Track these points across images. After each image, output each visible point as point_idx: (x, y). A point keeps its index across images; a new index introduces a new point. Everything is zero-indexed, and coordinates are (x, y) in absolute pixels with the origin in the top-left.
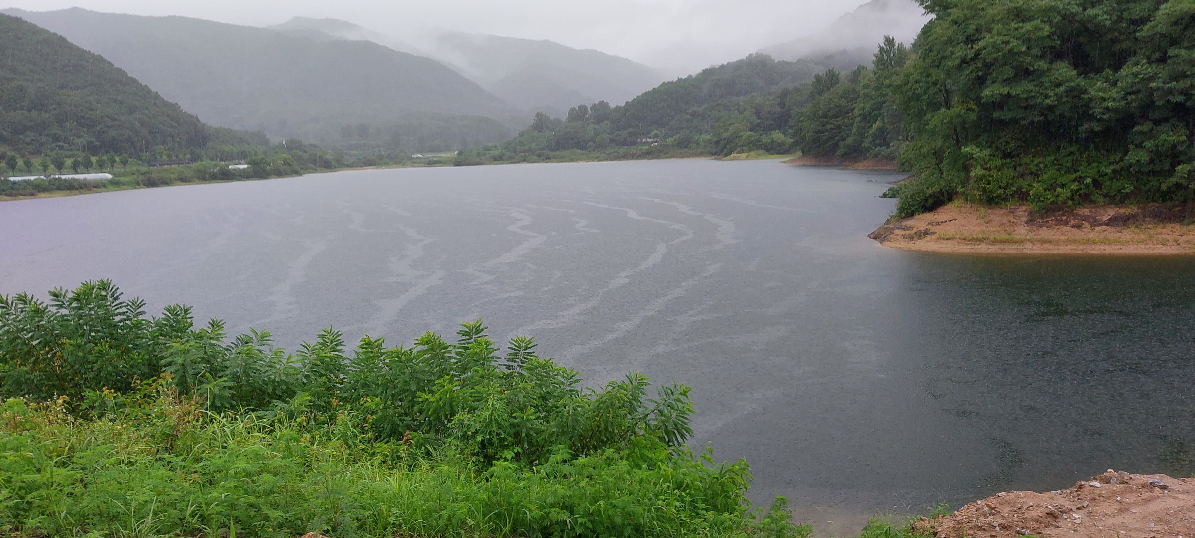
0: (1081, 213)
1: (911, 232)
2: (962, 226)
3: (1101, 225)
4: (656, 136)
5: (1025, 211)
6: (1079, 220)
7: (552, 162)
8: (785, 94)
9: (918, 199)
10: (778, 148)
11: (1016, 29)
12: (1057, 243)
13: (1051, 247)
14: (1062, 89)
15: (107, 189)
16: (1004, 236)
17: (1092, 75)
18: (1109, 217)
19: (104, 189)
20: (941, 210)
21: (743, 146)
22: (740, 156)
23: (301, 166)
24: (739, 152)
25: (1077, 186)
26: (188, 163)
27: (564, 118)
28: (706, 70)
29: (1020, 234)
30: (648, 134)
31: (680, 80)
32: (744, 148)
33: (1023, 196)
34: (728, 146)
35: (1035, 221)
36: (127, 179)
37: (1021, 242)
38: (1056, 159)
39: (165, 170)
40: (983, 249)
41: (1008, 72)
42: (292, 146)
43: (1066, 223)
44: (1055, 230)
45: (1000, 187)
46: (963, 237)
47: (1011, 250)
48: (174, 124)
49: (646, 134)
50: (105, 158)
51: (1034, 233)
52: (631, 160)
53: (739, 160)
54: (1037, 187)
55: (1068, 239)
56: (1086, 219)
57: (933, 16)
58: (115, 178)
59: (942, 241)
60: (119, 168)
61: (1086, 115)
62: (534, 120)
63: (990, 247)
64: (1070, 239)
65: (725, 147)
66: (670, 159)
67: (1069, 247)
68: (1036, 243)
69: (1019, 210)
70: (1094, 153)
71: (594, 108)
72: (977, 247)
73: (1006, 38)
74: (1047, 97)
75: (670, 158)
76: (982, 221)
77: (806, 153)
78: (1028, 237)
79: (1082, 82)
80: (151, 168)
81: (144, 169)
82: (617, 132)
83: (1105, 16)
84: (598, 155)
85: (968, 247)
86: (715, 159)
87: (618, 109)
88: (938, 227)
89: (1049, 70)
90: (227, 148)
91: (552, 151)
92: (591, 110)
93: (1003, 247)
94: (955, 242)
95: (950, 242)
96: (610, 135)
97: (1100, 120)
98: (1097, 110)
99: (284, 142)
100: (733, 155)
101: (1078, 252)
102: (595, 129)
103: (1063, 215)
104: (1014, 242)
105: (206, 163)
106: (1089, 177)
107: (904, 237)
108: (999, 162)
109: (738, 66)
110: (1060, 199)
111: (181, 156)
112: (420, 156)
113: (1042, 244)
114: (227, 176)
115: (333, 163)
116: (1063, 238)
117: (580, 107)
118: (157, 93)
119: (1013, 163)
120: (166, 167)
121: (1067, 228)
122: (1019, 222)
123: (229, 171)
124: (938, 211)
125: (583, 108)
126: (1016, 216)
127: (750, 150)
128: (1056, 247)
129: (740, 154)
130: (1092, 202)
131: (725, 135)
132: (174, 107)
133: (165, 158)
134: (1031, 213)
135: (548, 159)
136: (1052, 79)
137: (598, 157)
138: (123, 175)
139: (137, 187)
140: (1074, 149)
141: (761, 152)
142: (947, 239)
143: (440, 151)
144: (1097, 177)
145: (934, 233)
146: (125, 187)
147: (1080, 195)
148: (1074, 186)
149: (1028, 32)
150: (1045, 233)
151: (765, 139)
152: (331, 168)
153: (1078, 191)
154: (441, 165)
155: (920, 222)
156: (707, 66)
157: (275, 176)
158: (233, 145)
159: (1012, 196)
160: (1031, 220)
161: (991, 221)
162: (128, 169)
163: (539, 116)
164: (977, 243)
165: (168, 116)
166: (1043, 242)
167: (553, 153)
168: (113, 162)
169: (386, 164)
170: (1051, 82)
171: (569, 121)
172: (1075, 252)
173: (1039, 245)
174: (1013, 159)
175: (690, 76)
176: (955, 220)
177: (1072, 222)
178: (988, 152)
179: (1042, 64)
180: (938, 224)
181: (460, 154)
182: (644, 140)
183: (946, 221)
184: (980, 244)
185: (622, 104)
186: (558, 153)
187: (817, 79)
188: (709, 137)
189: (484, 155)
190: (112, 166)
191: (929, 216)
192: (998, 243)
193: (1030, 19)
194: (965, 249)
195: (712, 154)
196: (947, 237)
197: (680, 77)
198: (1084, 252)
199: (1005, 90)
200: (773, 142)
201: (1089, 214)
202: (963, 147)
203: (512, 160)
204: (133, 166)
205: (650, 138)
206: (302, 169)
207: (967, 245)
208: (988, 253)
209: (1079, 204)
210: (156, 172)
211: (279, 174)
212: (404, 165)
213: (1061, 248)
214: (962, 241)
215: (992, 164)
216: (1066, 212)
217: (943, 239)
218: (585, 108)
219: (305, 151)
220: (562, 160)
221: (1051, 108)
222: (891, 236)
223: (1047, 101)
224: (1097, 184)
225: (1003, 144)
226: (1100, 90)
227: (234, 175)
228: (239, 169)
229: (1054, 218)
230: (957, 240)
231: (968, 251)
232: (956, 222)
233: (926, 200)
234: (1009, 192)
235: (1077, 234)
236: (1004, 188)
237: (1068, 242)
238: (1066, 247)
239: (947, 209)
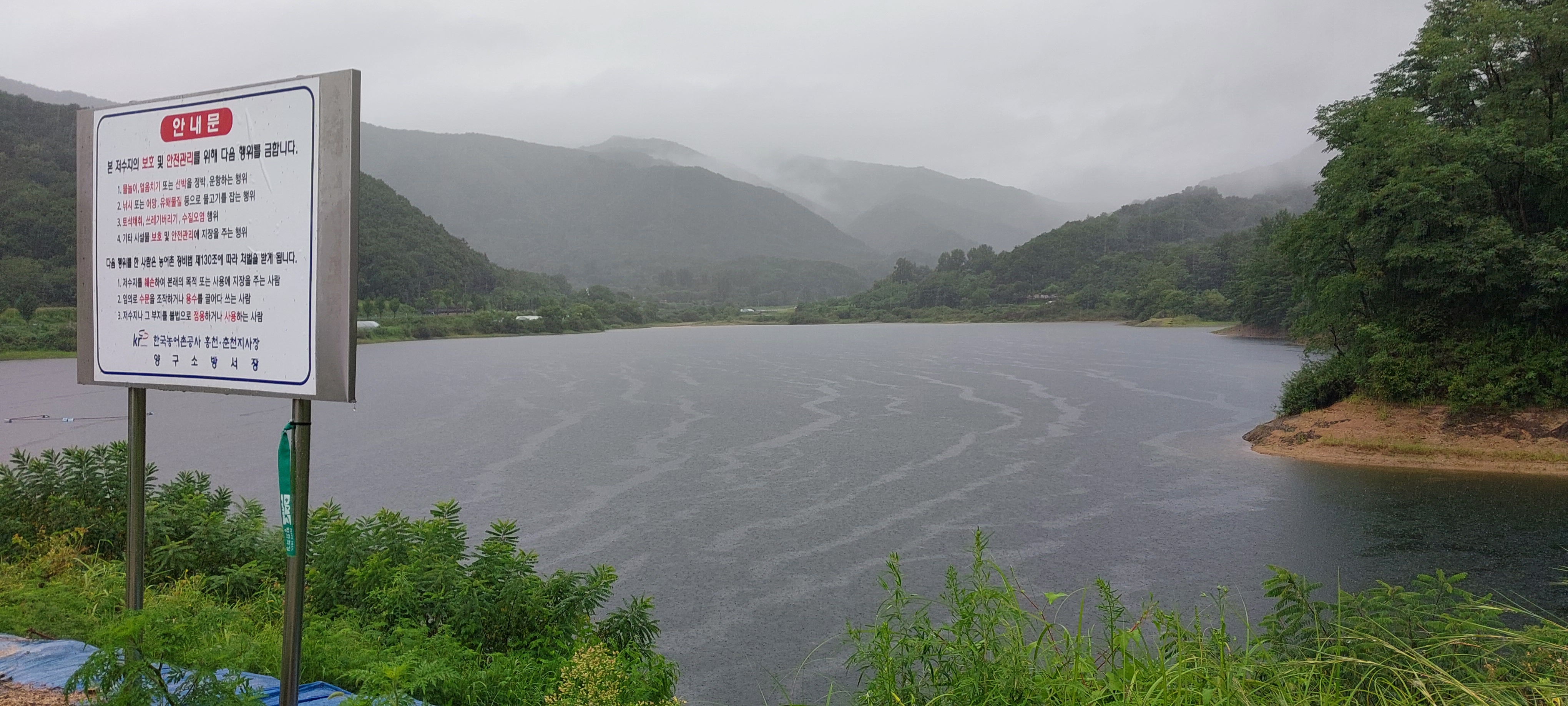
0: (1520, 418)
1: (1292, 434)
2: (1357, 429)
3: (1546, 436)
4: (1053, 291)
5: (1443, 413)
6: (1517, 427)
7: (913, 322)
8: (1228, 241)
9: (1306, 391)
10: (1215, 313)
11: (1429, 173)
12: (1479, 457)
13: (1471, 462)
14: (1492, 252)
15: (371, 339)
16: (1407, 444)
17: (1538, 235)
18: (1560, 425)
19: (368, 340)
20: (1335, 407)
21: (1166, 308)
22: (1161, 322)
23: (606, 320)
24: (1160, 317)
25: (1515, 381)
26: (469, 311)
27: (934, 265)
28: (1127, 206)
29: (1431, 444)
30: (1043, 288)
31: (1090, 219)
32: (1167, 311)
33: (1440, 393)
34: (1146, 308)
35: (1455, 426)
36: (396, 328)
37: (1431, 453)
38: (1488, 345)
39: (441, 319)
40: (1377, 460)
41: (1418, 227)
42: (598, 294)
43: (1499, 431)
44: (1481, 439)
45: (1409, 380)
46: (1354, 443)
47: (1413, 463)
48: (457, 263)
49: (1040, 288)
50: (373, 302)
51: (1450, 443)
52: (1015, 321)
53: (1160, 326)
54: (1459, 381)
55: (1496, 452)
56: (1525, 426)
57: (1337, 153)
58: (382, 327)
59: (1327, 448)
60: (388, 316)
61: (1528, 289)
62: (895, 267)
63: (1387, 458)
64: (1499, 452)
65: (1141, 309)
66: (1068, 323)
67: (1496, 464)
68: (1451, 456)
69: (1434, 411)
70: (1542, 339)
71: (973, 253)
72: (1369, 457)
73: (1413, 185)
74: (1472, 262)
75: (1069, 320)
76: (1384, 423)
77: (1246, 320)
78: (1441, 448)
79: (1520, 242)
80: (425, 316)
81: (417, 317)
82: (1000, 285)
83: (1555, 158)
84: (972, 315)
85: (1359, 457)
86: (1127, 324)
87: (1004, 255)
88: (1326, 429)
89: (1474, 227)
90: (516, 295)
91: (913, 307)
92: (969, 257)
93: (1404, 459)
94: (1341, 450)
95: (1335, 449)
96: (990, 290)
97: (1547, 295)
98: (1541, 280)
99: (587, 290)
100: (1152, 319)
101: (1507, 471)
102: (972, 280)
103: (1494, 420)
104: (1420, 453)
105: (490, 312)
106: (1532, 370)
107: (1283, 440)
108: (1411, 346)
109: (1170, 203)
110: (1490, 398)
111: (461, 303)
112: (750, 310)
113: (1458, 458)
114: (512, 329)
115: (643, 316)
116: (1489, 450)
117: (955, 253)
118: (441, 225)
119: (1431, 348)
120: (441, 315)
121: (1497, 438)
122: (1433, 427)
123: (516, 322)
124: (1332, 407)
125: (958, 254)
126: (1430, 419)
127: (1176, 314)
128: (1477, 462)
129: (1161, 319)
130: (1539, 404)
131: (1143, 293)
132: (459, 243)
133: (442, 304)
134: (1450, 417)
135: (908, 318)
136: (1480, 239)
137: (973, 317)
138: (391, 324)
139: (407, 338)
140: (1515, 331)
141: (1190, 317)
142: (1333, 445)
143: (776, 305)
144: (1544, 370)
145: (1319, 437)
146: (391, 338)
147: (1519, 394)
148: (1510, 382)
149: (1444, 177)
150: (1466, 443)
151: (1197, 300)
152: (641, 323)
153: (1516, 388)
154: (774, 322)
155: (1305, 422)
156: (1129, 202)
157: (571, 331)
158: (525, 291)
159: (1427, 392)
160: (1449, 426)
161: (1394, 423)
162: (399, 316)
163: (901, 262)
164: (1371, 453)
165: (451, 254)
166: (1461, 455)
167: (916, 311)
168: (381, 307)
169: (709, 320)
170: (1477, 242)
171: (939, 270)
172: (1503, 471)
173: (1455, 460)
174: (1431, 343)
175: (1104, 214)
176: (1349, 420)
177: (1507, 430)
178: (1394, 332)
179: (1464, 220)
180: (1326, 425)
181: (799, 309)
182: (1037, 296)
183: (1337, 422)
184: (1374, 454)
185: (1010, 250)
186: (921, 310)
187: (1263, 223)
188: (1123, 295)
189: (828, 311)
190: (381, 312)
191: (1319, 415)
192: (1398, 453)
193: (1451, 160)
194: (1354, 459)
195: (1126, 317)
196: (1333, 442)
197: (1091, 215)
198: (1516, 471)
199: (1415, 252)
200: (1208, 304)
201: (1532, 420)
202: (1360, 325)
203: (861, 318)
204: (406, 313)
205: (1044, 294)
206: (606, 323)
207: (1357, 454)
208: (1383, 467)
209: (1518, 406)
210: (432, 320)
211: (576, 328)
212: (729, 322)
213: (1484, 463)
214: (1351, 449)
215: (1403, 348)
216: (1500, 416)
217: (1327, 445)
218: (961, 253)
219: (612, 302)
220: (925, 319)
221: (1481, 277)
222: (1268, 438)
223: (1471, 268)
224: (1544, 381)
225: (1418, 322)
226: (1545, 255)
227: (521, 327)
228: (528, 320)
229: (1481, 424)
230: (1344, 447)
231: (1356, 463)
232: (1349, 423)
233: (1316, 392)
234: (1421, 386)
235: (1511, 447)
236: (1414, 381)
237: (1495, 457)
238: (1491, 464)
239: (1342, 406)
